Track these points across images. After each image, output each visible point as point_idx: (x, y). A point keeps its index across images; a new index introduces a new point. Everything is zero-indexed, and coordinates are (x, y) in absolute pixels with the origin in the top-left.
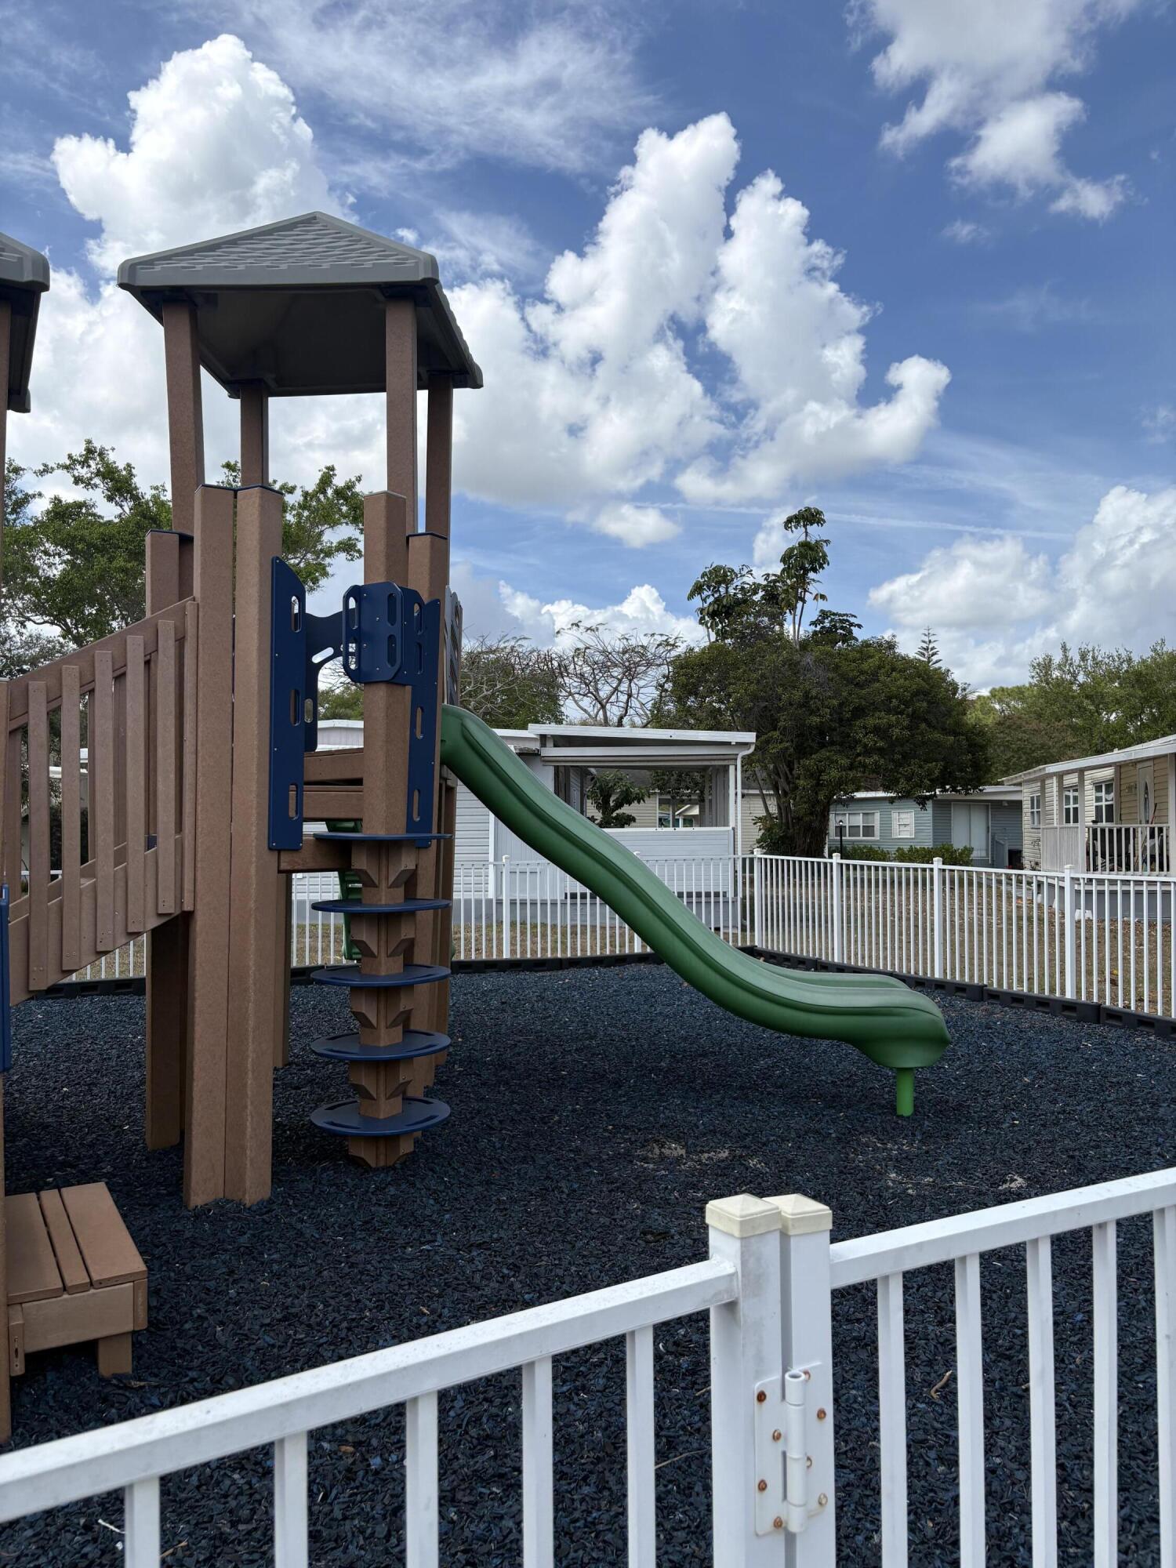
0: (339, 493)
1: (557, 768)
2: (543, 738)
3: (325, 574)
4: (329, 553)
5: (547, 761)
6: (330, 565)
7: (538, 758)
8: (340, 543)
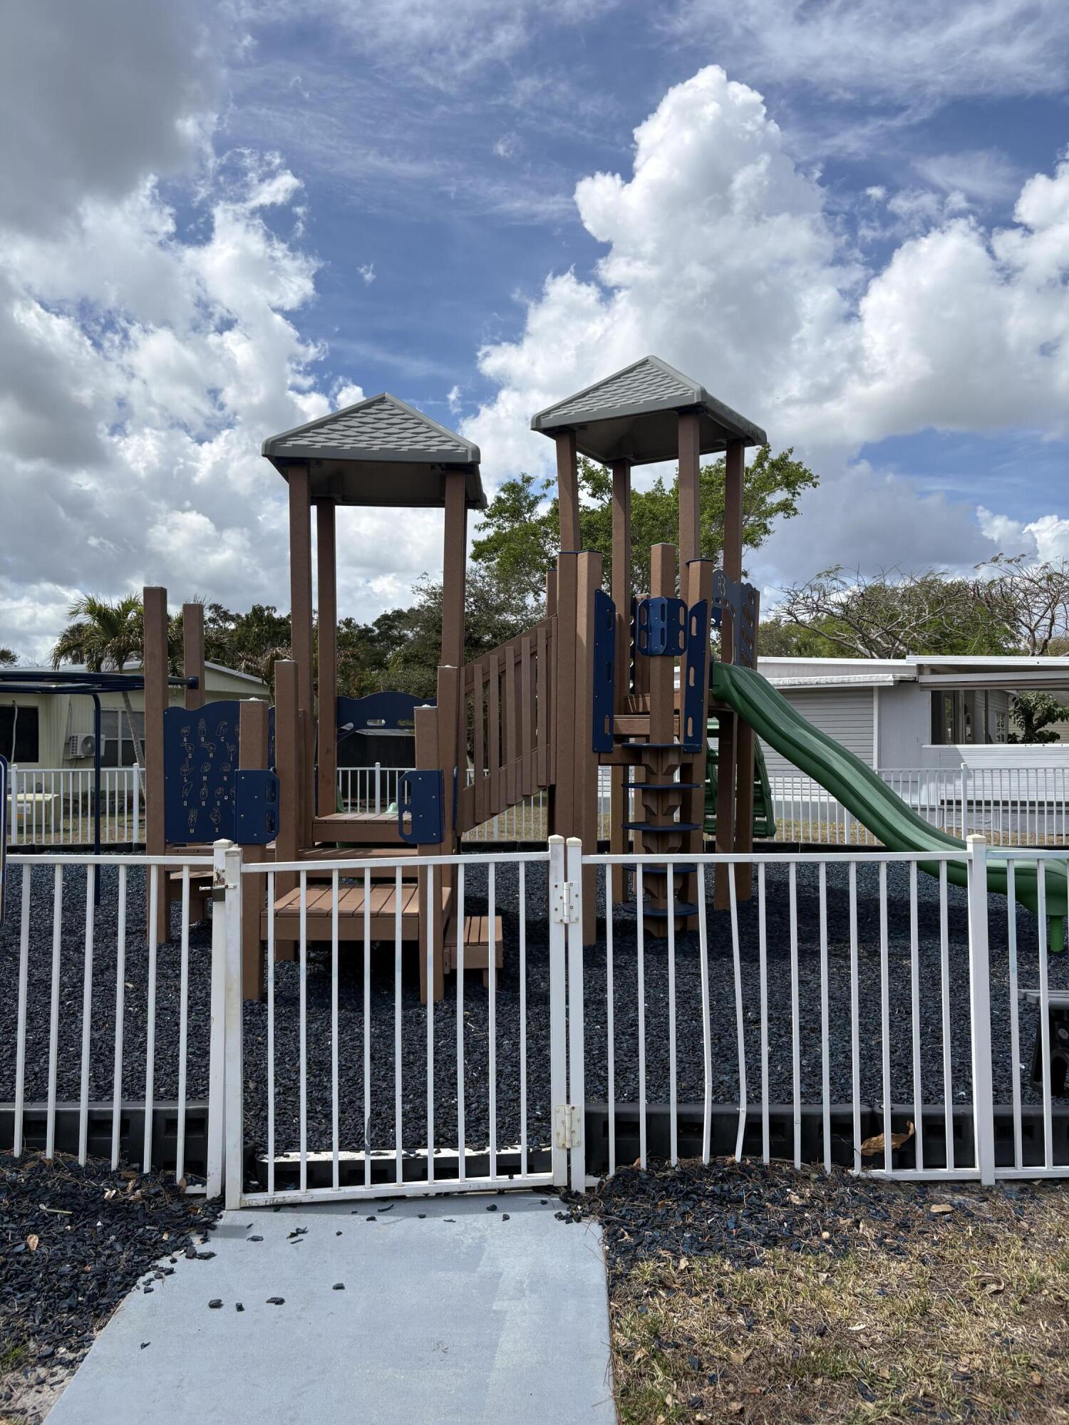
0: (773, 465)
1: (934, 693)
2: (920, 668)
3: (767, 531)
4: (770, 513)
5: (924, 687)
6: (771, 523)
7: (916, 685)
8: (778, 504)
